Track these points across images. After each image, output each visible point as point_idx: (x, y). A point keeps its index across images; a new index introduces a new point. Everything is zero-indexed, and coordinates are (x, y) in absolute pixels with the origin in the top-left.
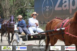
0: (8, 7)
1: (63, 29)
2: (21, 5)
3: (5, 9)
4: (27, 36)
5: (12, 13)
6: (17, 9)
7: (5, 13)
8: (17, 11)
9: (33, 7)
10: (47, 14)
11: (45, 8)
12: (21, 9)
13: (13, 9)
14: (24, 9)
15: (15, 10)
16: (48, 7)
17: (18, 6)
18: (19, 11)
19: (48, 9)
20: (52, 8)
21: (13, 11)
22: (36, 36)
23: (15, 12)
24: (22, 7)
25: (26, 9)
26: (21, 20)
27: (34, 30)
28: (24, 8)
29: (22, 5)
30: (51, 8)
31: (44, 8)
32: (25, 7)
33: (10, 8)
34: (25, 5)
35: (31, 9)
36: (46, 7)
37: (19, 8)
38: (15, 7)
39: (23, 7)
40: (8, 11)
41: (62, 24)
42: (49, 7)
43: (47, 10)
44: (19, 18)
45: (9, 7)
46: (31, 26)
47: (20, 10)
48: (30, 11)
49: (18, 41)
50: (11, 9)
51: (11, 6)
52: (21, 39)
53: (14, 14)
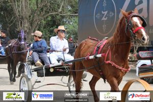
0: (26, 13)
1: (99, 56)
2: (52, 10)
3: (21, 17)
4: (44, 68)
5: (34, 25)
6: (45, 16)
7: (21, 26)
8: (44, 22)
9: (76, 13)
10: (104, 26)
11: (99, 14)
12: (53, 17)
13: (36, 18)
14: (58, 17)
15: (40, 20)
16: (106, 13)
17: (46, 11)
18: (48, 21)
19: (105, 17)
20: (114, 15)
21: (36, 21)
22: (60, 69)
23: (39, 23)
24: (54, 13)
25: (63, 17)
26: (39, 40)
27: (59, 58)
28: (58, 15)
29: (54, 10)
30: (112, 14)
31: (98, 16)
32: (61, 13)
33: (30, 16)
34: (60, 10)
35: (72, 16)
36: (101, 13)
37: (48, 15)
38: (40, 13)
39: (56, 13)
40: (26, 21)
41: (96, 48)
42: (108, 13)
43: (104, 19)
44: (36, 36)
45: (28, 14)
46: (54, 51)
47: (49, 18)
48: (69, 22)
49: (30, 77)
50: (32, 16)
51: (33, 12)
52: (35, 73)
53: (38, 27)
